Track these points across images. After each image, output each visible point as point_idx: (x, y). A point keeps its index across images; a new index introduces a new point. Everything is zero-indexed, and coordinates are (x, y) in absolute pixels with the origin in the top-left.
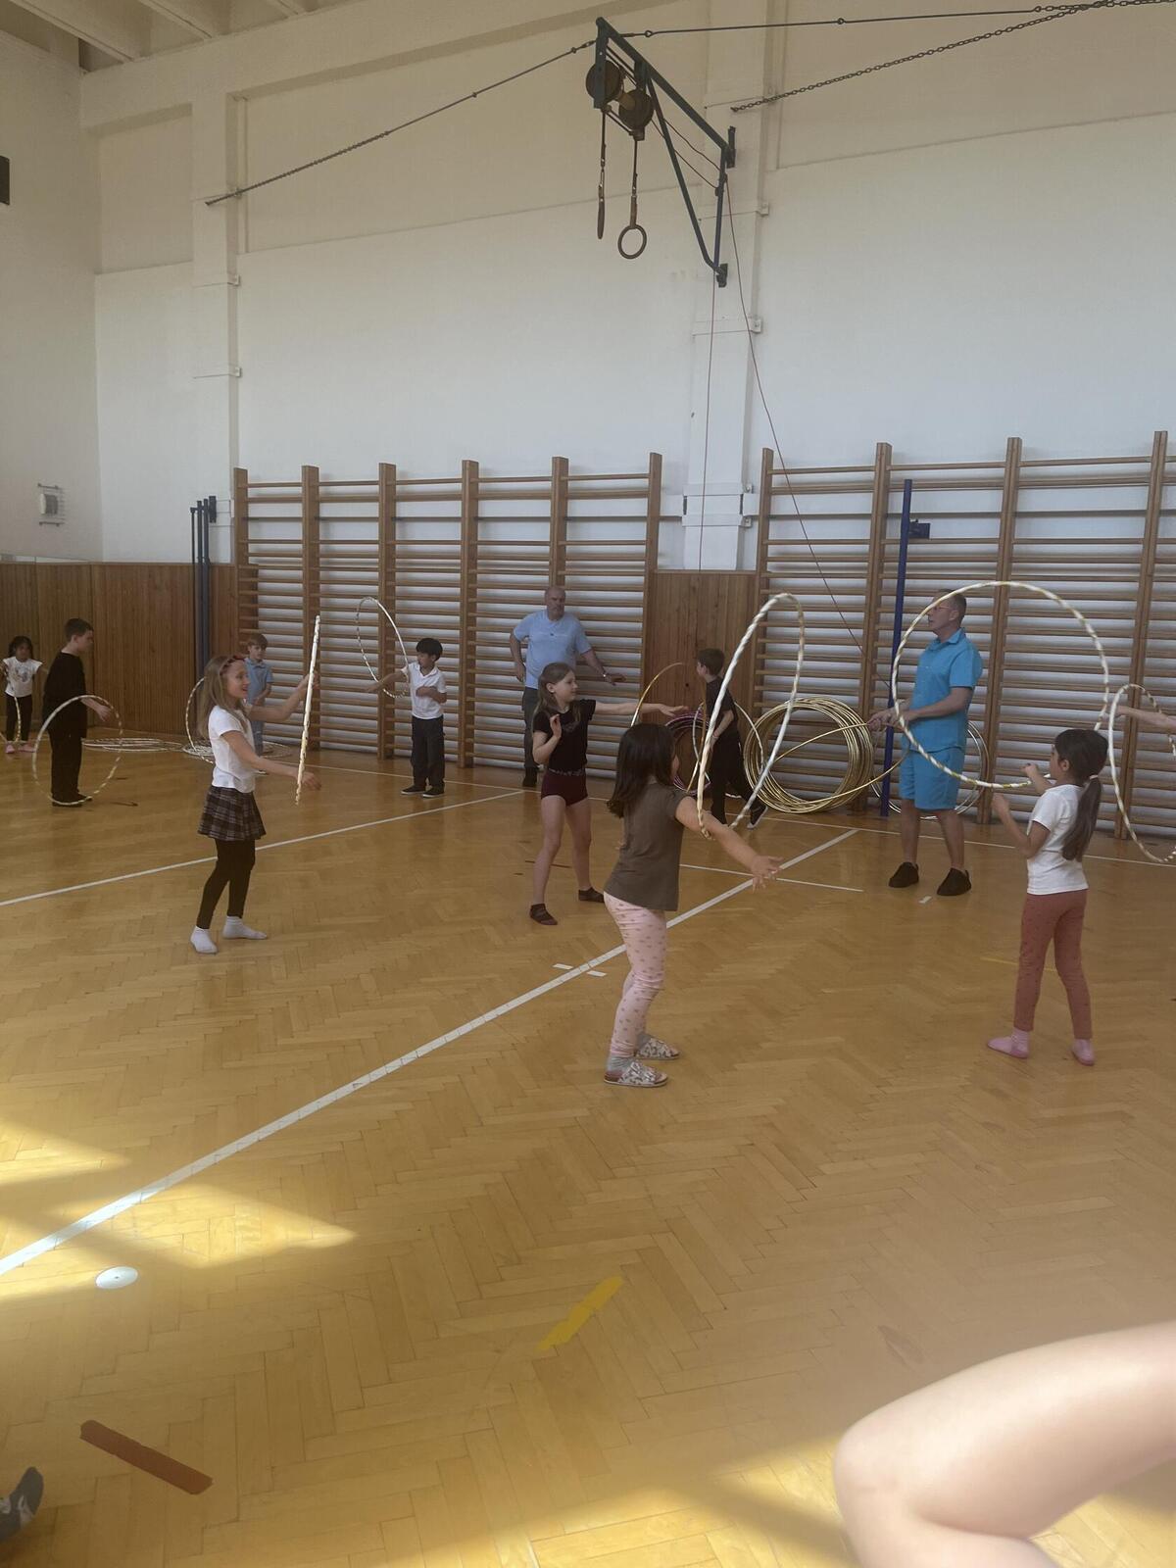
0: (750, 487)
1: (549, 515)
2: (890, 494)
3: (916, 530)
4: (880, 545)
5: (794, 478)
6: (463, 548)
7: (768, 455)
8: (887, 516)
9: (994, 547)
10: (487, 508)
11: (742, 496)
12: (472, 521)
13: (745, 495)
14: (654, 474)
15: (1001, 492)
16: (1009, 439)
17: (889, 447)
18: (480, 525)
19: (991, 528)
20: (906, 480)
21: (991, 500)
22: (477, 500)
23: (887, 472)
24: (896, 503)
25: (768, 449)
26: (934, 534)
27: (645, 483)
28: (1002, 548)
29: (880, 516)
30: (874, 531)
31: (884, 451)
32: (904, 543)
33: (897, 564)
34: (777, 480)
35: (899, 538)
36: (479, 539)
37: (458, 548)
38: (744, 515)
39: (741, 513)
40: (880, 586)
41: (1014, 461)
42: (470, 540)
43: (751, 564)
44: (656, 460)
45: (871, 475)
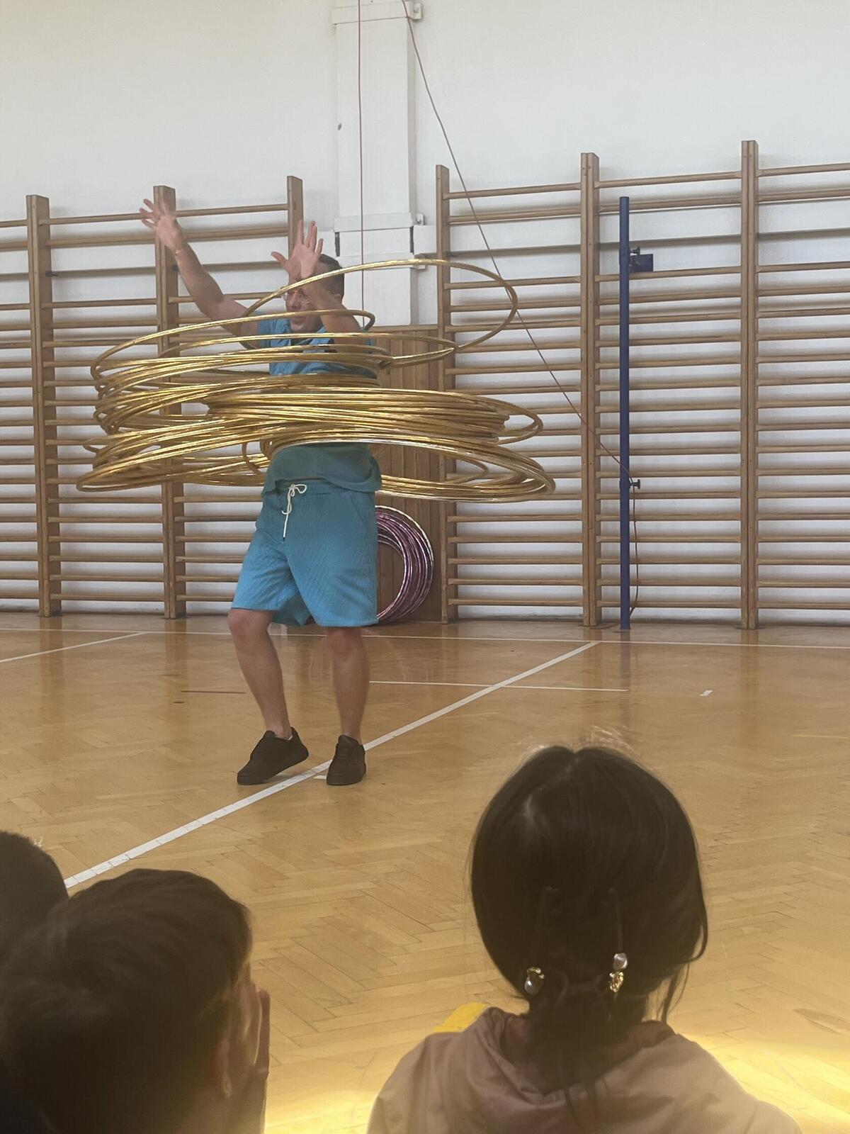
0: (420, 218)
1: (153, 264)
2: (601, 218)
3: (637, 263)
4: (594, 282)
5: (480, 203)
6: (33, 314)
7: (443, 173)
8: (600, 247)
9: (735, 279)
10: (64, 259)
11: (412, 229)
12: (44, 277)
13: (416, 227)
14: (295, 204)
15: (739, 210)
16: (742, 142)
17: (595, 158)
18: (54, 282)
19: (730, 255)
20: (621, 198)
21: (726, 221)
22: (49, 248)
23: (596, 190)
24: (611, 230)
25: (442, 166)
26: (658, 265)
27: (282, 217)
28: (746, 279)
29: (593, 248)
30: (585, 264)
31: (590, 163)
32: (624, 279)
33: (618, 306)
34: (456, 206)
35: (618, 272)
36: (54, 300)
37: (24, 315)
38: (417, 252)
39: (412, 251)
40: (597, 337)
41: (751, 171)
42: (43, 303)
43: (431, 316)
44: (295, 185)
45: (574, 196)
